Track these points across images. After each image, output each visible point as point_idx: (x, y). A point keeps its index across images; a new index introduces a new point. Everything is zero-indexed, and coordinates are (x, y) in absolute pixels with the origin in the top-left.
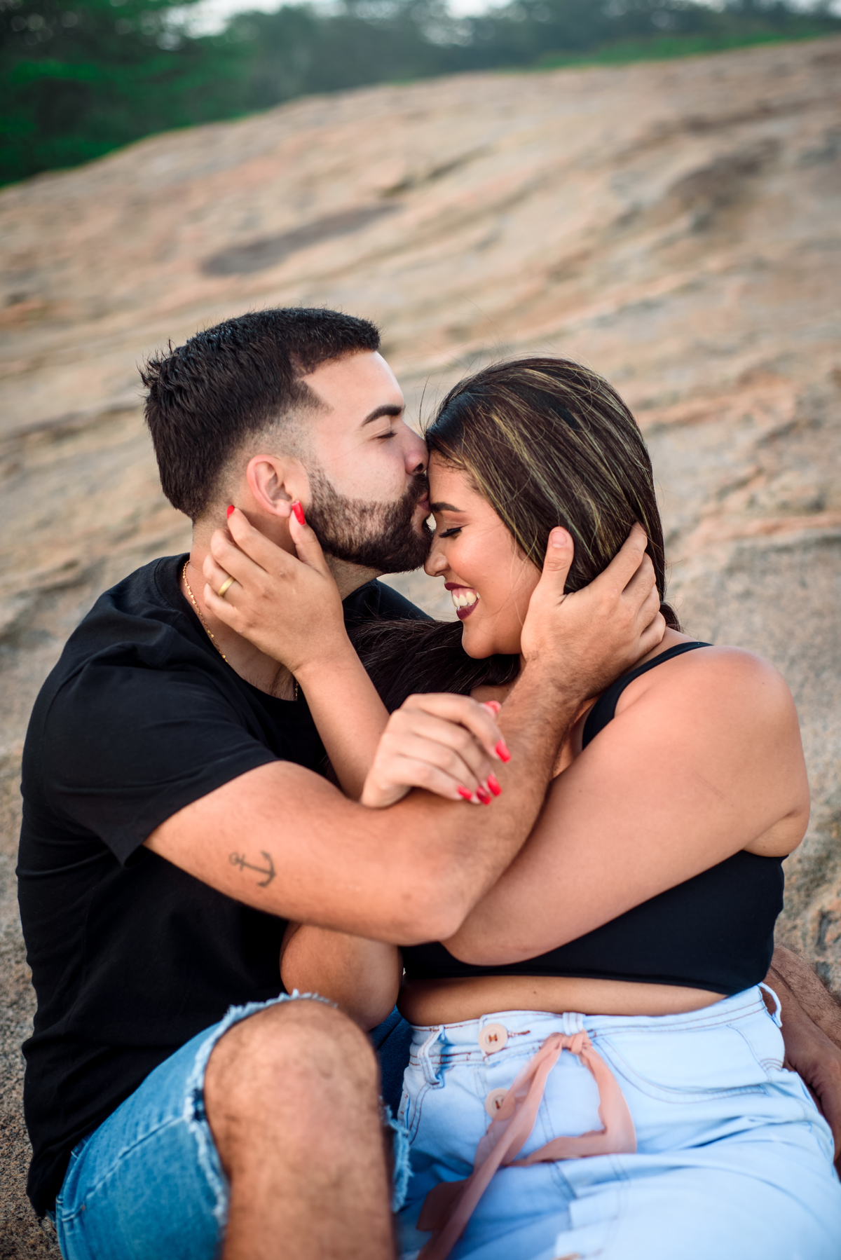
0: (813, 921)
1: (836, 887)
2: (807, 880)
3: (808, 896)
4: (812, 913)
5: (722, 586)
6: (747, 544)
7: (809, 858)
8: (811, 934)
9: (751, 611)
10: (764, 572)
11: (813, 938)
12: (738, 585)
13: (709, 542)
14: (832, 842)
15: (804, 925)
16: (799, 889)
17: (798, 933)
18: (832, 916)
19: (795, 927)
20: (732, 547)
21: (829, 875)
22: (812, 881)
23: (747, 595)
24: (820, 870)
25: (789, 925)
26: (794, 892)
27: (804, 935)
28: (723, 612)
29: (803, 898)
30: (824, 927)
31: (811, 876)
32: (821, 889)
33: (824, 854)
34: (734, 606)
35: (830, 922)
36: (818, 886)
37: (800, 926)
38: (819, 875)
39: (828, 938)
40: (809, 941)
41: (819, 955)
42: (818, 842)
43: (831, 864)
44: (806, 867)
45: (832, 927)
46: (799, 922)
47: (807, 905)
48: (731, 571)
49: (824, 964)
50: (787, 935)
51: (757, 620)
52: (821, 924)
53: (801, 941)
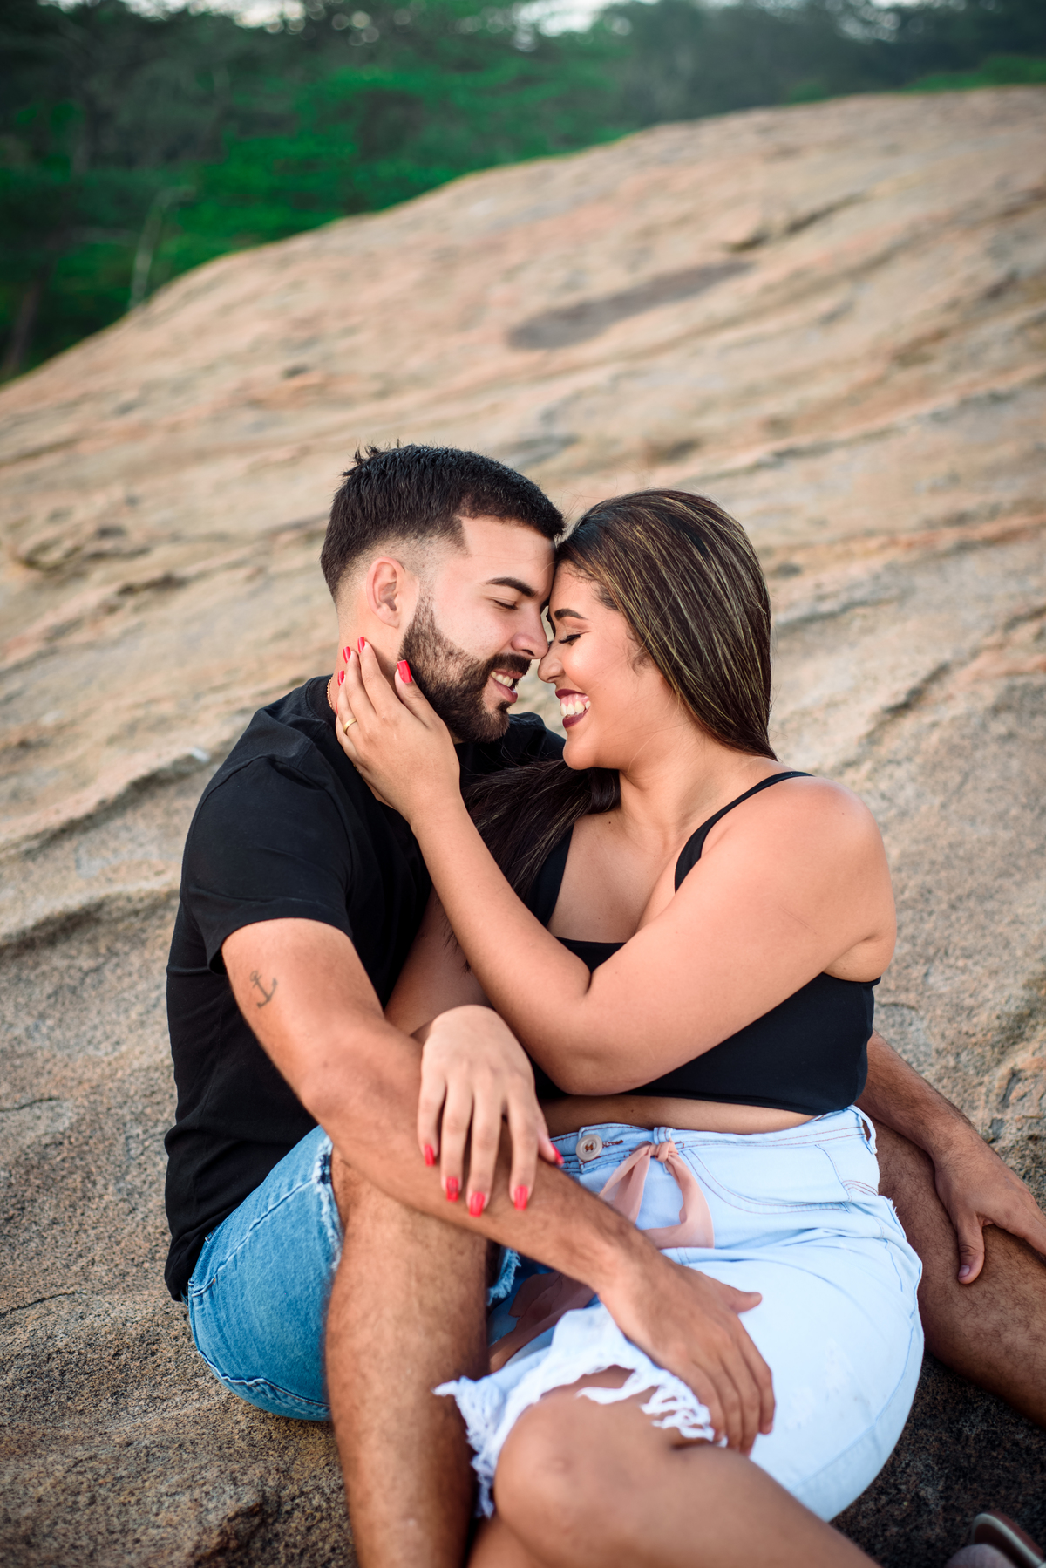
0: (1002, 1079)
1: (1034, 1045)
2: (1003, 1037)
3: (1002, 1053)
4: (1003, 1071)
5: (984, 726)
6: (1020, 681)
7: (1009, 1015)
8: (996, 1091)
9: (1010, 755)
10: (1033, 714)
11: (997, 1095)
12: (999, 727)
13: (979, 678)
14: (1038, 1000)
15: (990, 1082)
16: (993, 1047)
17: (983, 1090)
18: (1022, 1075)
19: (981, 1084)
20: (1003, 683)
21: (1028, 1033)
22: (1008, 1039)
23: (1010, 736)
24: (1019, 1028)
25: (976, 1081)
26: (988, 1048)
27: (989, 1092)
28: (979, 754)
29: (996, 1055)
30: (1012, 1084)
31: (1008, 1033)
32: (1016, 1047)
33: (1026, 1011)
34: (993, 748)
35: (1019, 1080)
36: (1014, 1043)
37: (986, 1083)
38: (1017, 1032)
39: (1013, 1097)
40: (993, 1097)
41: (998, 1110)
42: (1022, 999)
43: (1032, 1022)
44: (1004, 1024)
45: (1020, 1085)
46: (986, 1079)
47: (999, 1062)
48: (996, 710)
49: (1001, 1121)
50: (969, 1091)
51: (1015, 765)
52: (1009, 1082)
53: (983, 1097)
